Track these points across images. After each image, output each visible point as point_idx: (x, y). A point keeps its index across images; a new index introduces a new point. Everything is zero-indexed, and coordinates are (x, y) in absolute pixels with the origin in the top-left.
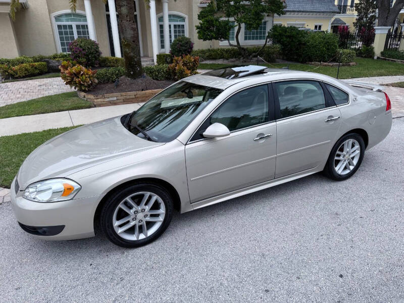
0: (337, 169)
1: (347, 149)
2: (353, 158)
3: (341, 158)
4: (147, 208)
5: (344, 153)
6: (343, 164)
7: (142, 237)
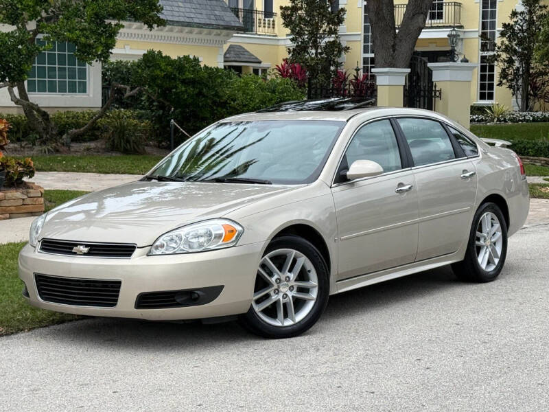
0: (480, 260)
1: (487, 228)
2: (495, 244)
3: (482, 242)
4: (292, 276)
5: (484, 234)
6: (486, 253)
7: (288, 323)
